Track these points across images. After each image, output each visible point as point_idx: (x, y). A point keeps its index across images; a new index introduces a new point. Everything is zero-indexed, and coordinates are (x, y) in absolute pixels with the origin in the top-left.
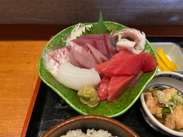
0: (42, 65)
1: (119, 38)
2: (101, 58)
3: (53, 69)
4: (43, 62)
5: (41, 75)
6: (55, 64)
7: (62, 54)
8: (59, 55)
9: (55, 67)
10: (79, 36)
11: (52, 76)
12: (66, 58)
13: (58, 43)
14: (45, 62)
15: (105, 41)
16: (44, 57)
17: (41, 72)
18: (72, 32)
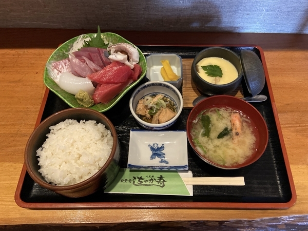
0: (47, 74)
3: (57, 78)
4: (48, 72)
5: (46, 83)
6: (58, 74)
7: (63, 65)
9: (58, 76)
10: (80, 48)
11: (56, 84)
12: (68, 68)
13: (61, 54)
14: (50, 72)
16: (48, 68)
17: (46, 80)
18: (74, 44)
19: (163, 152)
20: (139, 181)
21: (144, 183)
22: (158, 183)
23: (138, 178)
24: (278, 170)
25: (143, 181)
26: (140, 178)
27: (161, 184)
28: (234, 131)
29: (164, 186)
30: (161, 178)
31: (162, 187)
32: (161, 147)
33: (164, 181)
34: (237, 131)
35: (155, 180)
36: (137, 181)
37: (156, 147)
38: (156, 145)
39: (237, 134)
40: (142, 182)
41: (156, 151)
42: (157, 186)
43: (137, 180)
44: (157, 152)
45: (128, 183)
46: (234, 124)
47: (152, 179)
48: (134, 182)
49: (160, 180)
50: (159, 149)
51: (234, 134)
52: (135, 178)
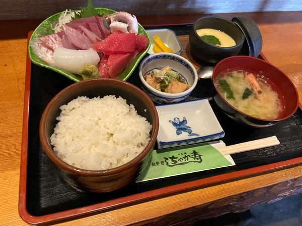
1: (112, 20)
2: (97, 39)
3: (47, 56)
4: (34, 51)
6: (47, 52)
7: (53, 40)
8: (50, 41)
9: (48, 55)
10: (69, 22)
12: (59, 44)
13: (45, 31)
14: (36, 51)
15: (98, 23)
16: (32, 46)
18: (60, 19)
19: (187, 125)
20: (172, 161)
21: (179, 162)
22: (195, 159)
23: (170, 158)
25: (177, 160)
26: (172, 158)
27: (198, 159)
29: (201, 160)
30: (195, 153)
31: (200, 162)
32: (184, 121)
33: (200, 156)
35: (190, 156)
36: (170, 162)
37: (177, 122)
38: (177, 119)
39: (260, 92)
40: (176, 162)
41: (179, 125)
42: (195, 162)
43: (170, 160)
44: (181, 126)
45: (160, 166)
46: (252, 84)
47: (185, 157)
48: (167, 163)
49: (195, 155)
50: (181, 123)
51: (257, 93)
52: (167, 159)
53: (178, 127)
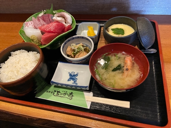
7: (31, 23)
8: (29, 24)
12: (32, 26)
15: (49, 17)
19: (76, 77)
20: (57, 93)
21: (60, 95)
24: (159, 101)
28: (125, 68)
31: (70, 99)
33: (73, 96)
34: (127, 67)
35: (67, 94)
38: (73, 73)
41: (72, 76)
43: (56, 92)
44: (73, 77)
45: (50, 93)
48: (54, 93)
49: (70, 95)
53: (71, 77)
